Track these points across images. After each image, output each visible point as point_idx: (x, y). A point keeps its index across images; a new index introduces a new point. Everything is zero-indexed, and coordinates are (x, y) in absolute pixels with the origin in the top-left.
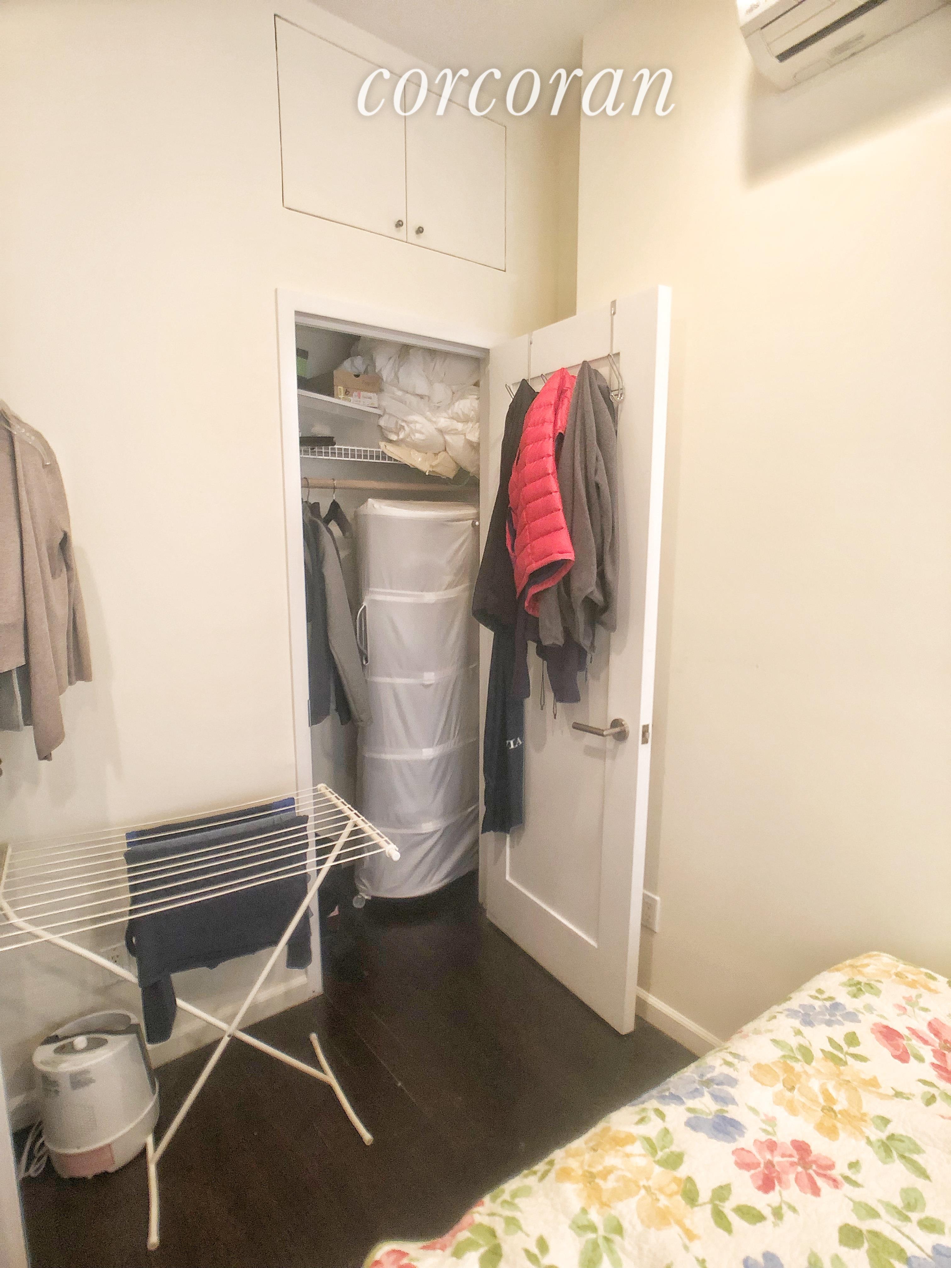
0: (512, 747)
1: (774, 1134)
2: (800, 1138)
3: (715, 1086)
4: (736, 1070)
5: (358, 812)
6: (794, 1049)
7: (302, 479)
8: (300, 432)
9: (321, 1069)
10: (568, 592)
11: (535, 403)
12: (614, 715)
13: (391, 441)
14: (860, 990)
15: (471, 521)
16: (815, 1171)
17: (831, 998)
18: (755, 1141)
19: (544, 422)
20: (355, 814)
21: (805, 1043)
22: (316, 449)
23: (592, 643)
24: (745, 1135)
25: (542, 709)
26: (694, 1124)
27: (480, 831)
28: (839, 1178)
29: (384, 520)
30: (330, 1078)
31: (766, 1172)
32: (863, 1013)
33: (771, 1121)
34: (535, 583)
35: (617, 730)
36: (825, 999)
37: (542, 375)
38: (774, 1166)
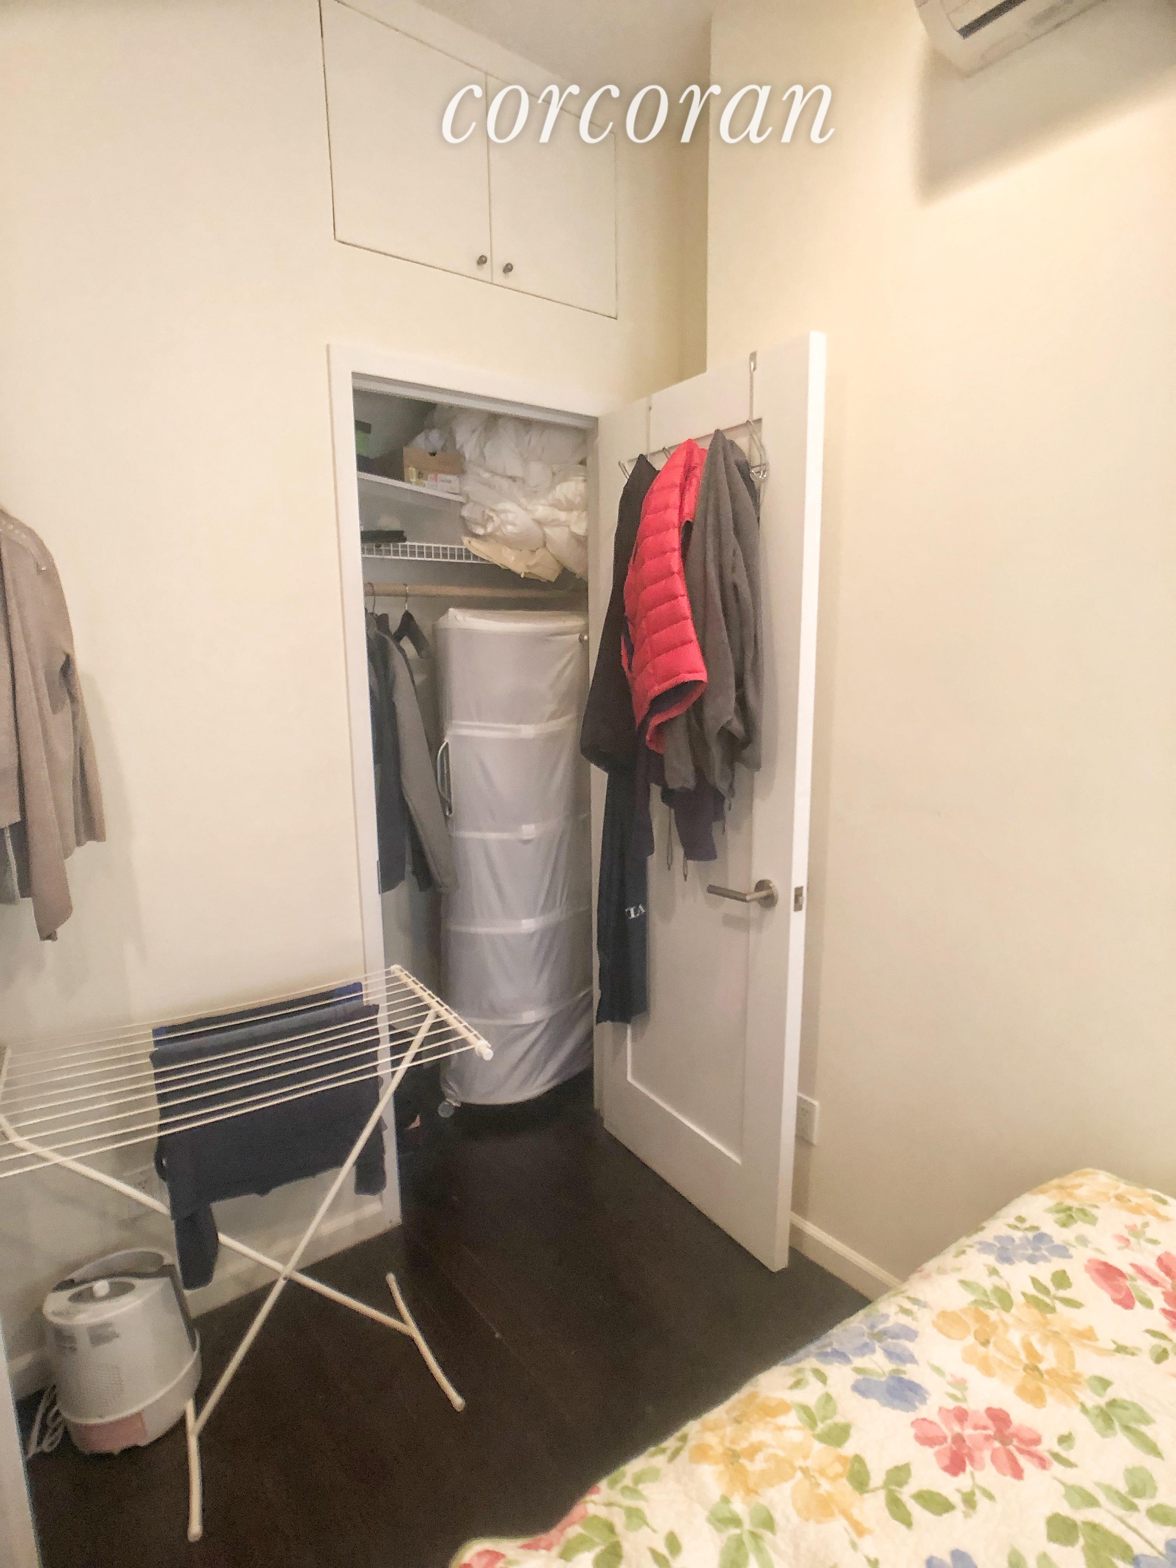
0: (633, 916)
1: (965, 1400)
2: (996, 1405)
3: (889, 1340)
4: (915, 1319)
5: (441, 999)
6: (989, 1293)
7: (365, 585)
8: (361, 525)
9: (401, 1319)
10: (700, 721)
11: (656, 485)
12: (758, 875)
13: (476, 536)
14: (1071, 1216)
15: (578, 635)
16: (1014, 1446)
17: (1033, 1228)
18: (940, 1409)
19: (667, 507)
20: (437, 1002)
21: (1002, 1284)
22: (382, 548)
23: (731, 786)
24: (928, 1402)
25: (669, 869)
26: (863, 1388)
27: (595, 1022)
28: (1047, 1455)
29: (469, 634)
30: (411, 1329)
31: (954, 1448)
32: (1074, 1246)
33: (960, 1384)
34: (659, 711)
35: (763, 893)
36: (1026, 1229)
37: (664, 448)
38: (964, 1441)
